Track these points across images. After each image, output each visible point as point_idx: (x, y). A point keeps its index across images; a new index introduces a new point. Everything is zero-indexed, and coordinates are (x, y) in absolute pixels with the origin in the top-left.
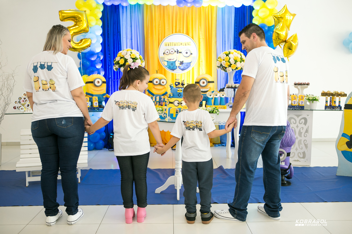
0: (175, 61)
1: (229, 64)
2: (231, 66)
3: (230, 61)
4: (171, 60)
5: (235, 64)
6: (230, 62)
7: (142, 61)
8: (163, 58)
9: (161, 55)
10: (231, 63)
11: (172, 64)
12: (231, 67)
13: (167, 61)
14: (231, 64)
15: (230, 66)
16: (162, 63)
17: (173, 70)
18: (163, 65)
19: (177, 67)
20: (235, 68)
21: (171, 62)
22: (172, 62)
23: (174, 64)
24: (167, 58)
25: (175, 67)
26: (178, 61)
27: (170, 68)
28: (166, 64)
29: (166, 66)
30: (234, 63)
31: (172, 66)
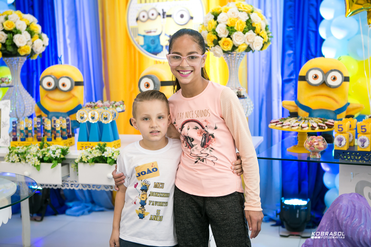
0: (159, 35)
1: (214, 37)
2: (219, 42)
3: (217, 30)
4: (150, 32)
5: (229, 36)
6: (216, 34)
7: (36, 36)
8: (135, 30)
9: (133, 23)
10: (220, 36)
11: (153, 41)
12: (218, 44)
13: (144, 36)
14: (219, 39)
15: (216, 43)
16: (135, 39)
17: (155, 53)
18: (137, 43)
19: (162, 47)
20: (230, 48)
21: (150, 37)
22: (154, 37)
23: (157, 41)
24: (143, 28)
25: (160, 48)
26: (166, 35)
27: (150, 50)
28: (141, 41)
29: (142, 46)
30: (227, 35)
31: (153, 46)
